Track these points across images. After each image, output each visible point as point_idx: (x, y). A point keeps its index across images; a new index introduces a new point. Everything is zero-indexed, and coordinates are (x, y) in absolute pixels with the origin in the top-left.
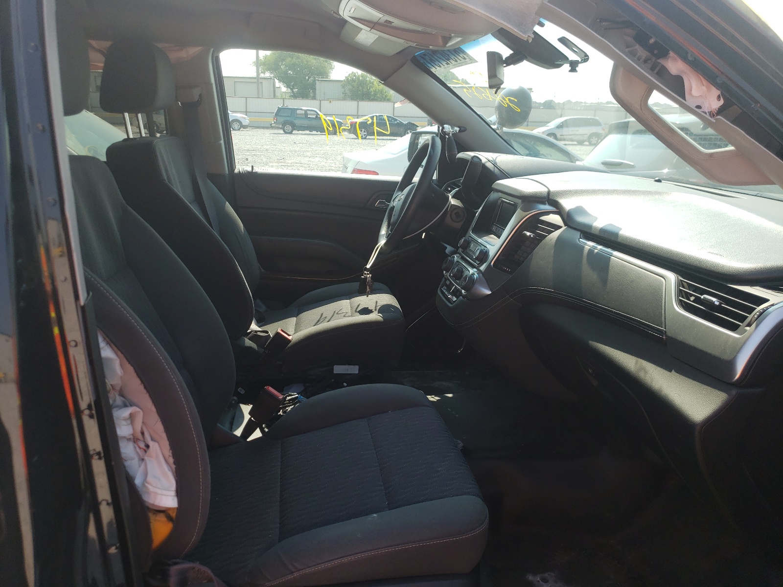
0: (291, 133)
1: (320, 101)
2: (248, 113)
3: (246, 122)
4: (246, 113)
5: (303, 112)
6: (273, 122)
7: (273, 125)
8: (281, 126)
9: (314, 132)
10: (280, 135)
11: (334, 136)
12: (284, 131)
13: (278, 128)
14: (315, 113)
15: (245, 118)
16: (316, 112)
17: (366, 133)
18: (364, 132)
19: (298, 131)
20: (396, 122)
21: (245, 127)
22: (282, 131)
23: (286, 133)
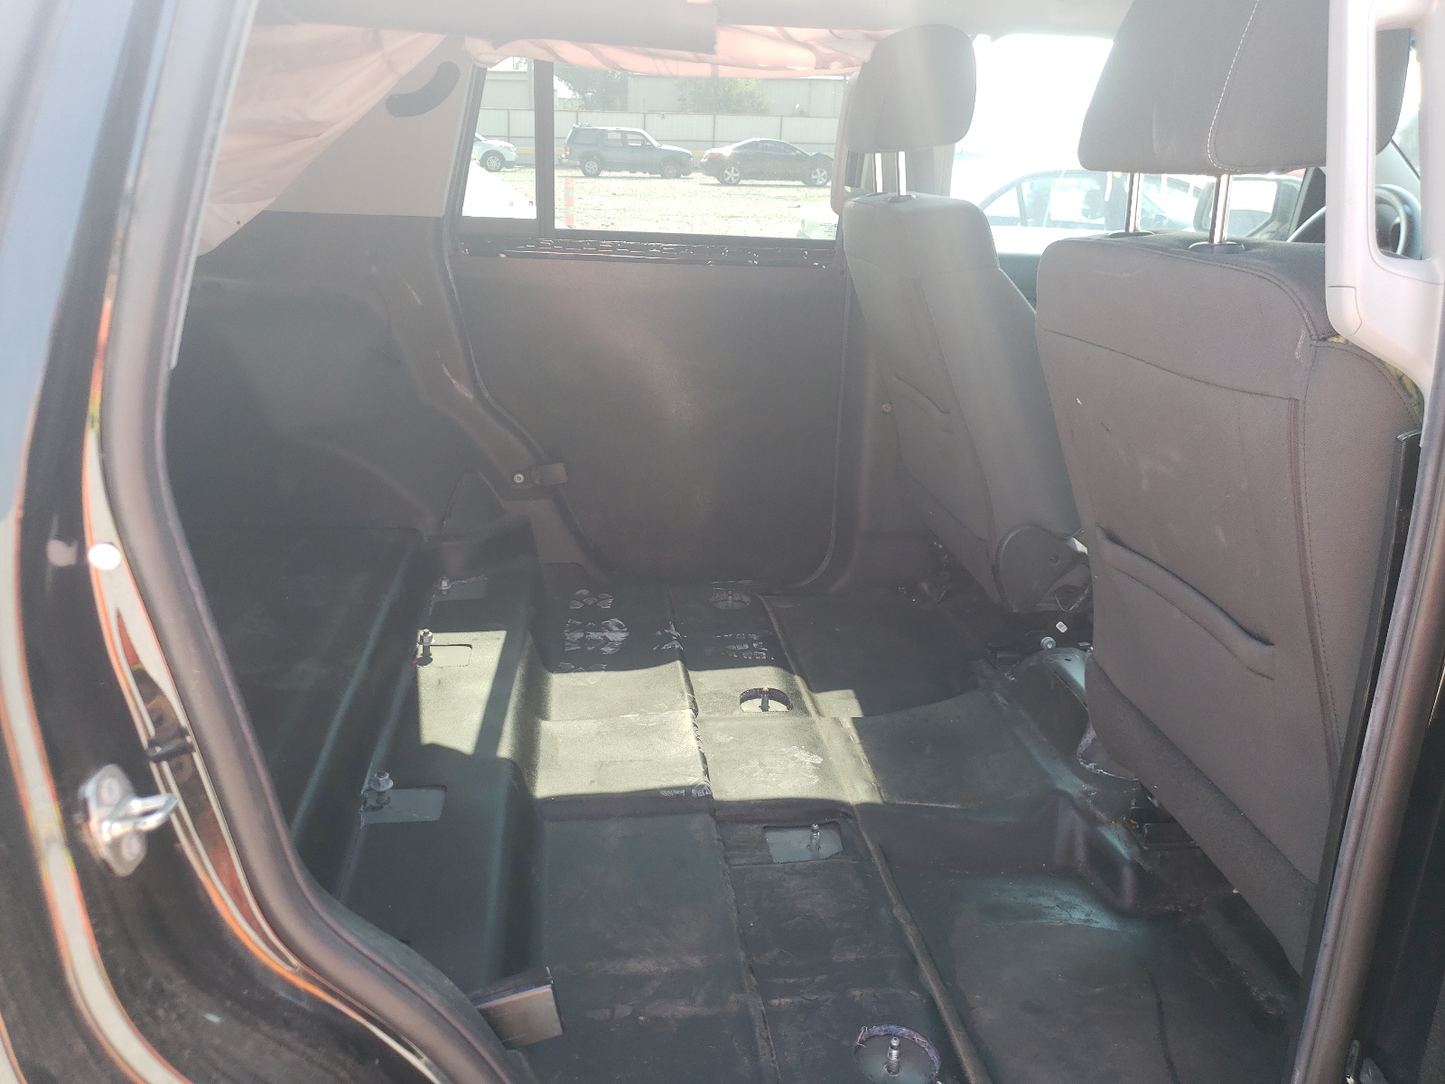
0: (596, 176)
1: (645, 114)
2: (511, 139)
3: (511, 155)
4: (508, 138)
5: (619, 136)
6: (563, 156)
7: (564, 161)
8: (578, 163)
9: (639, 174)
10: (579, 180)
11: (676, 180)
12: (584, 172)
13: (574, 167)
14: (640, 137)
15: (509, 148)
16: (642, 135)
17: (738, 175)
18: (735, 172)
19: (610, 171)
20: (793, 154)
21: (510, 165)
22: (580, 173)
23: (587, 175)
